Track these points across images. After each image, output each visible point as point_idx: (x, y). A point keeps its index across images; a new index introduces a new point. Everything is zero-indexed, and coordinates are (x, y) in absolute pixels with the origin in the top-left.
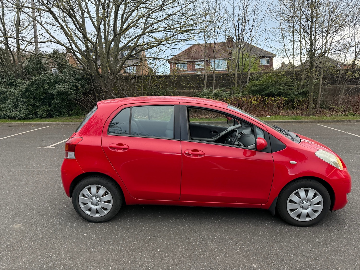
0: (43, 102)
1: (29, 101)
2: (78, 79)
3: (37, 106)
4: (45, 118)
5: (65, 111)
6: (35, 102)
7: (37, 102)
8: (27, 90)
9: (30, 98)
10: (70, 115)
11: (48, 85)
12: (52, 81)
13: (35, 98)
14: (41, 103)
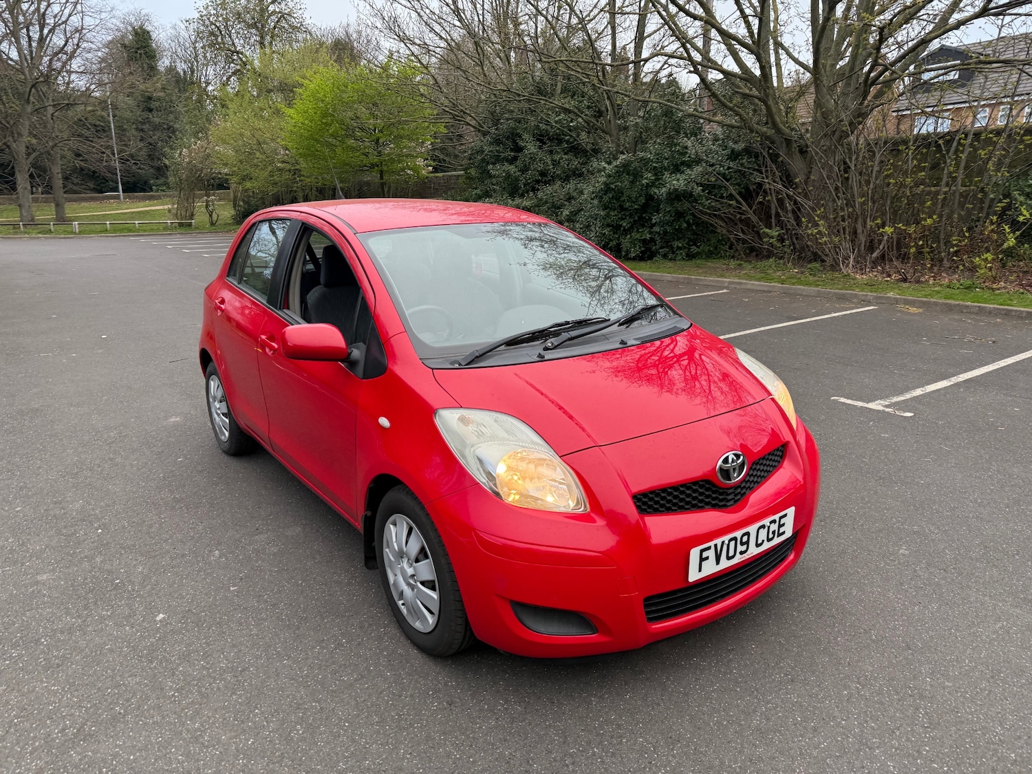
0: (641, 218)
1: (608, 215)
2: (734, 156)
3: (624, 227)
4: (634, 259)
5: (680, 245)
6: (623, 219)
7: (624, 219)
8: (607, 189)
9: (611, 209)
10: (690, 256)
11: (656, 174)
12: (666, 163)
13: (622, 208)
14: (634, 221)
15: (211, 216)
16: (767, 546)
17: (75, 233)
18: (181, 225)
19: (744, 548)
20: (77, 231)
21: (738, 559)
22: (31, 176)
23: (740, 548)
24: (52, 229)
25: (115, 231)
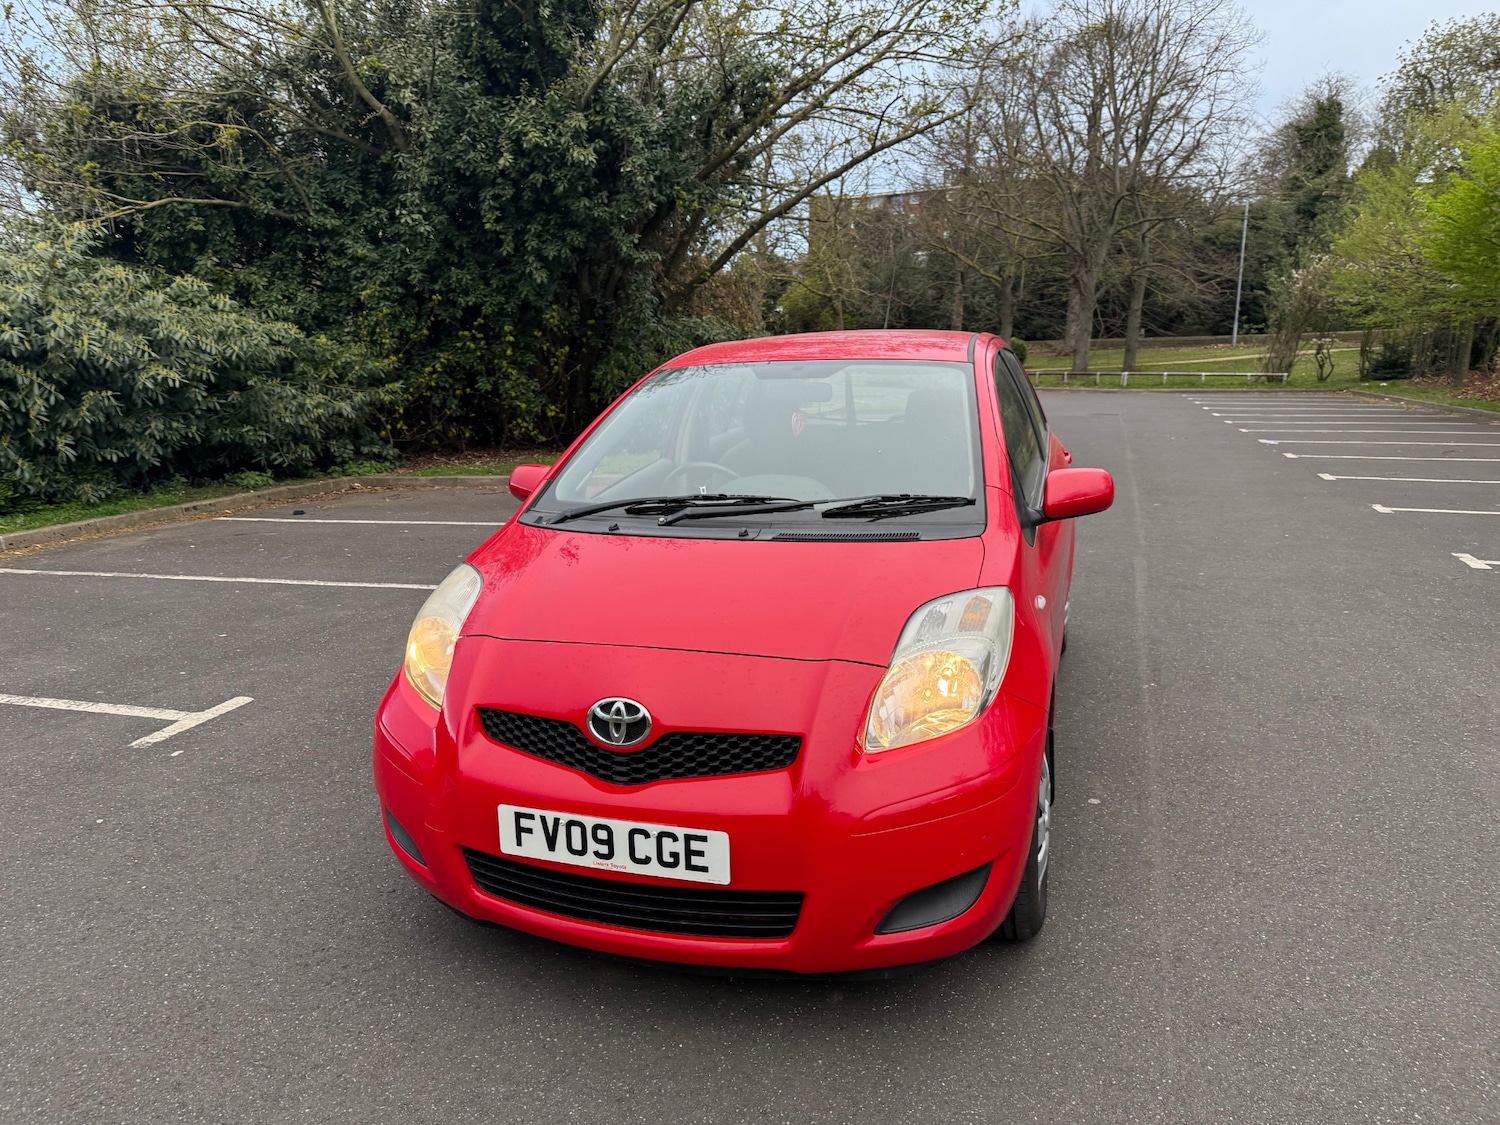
15: (1321, 367)
16: (654, 870)
17: (1120, 386)
18: (1270, 379)
19: (604, 849)
20: (1125, 384)
21: (589, 861)
22: (1095, 314)
23: (592, 846)
24: (1098, 380)
25: (1172, 385)
